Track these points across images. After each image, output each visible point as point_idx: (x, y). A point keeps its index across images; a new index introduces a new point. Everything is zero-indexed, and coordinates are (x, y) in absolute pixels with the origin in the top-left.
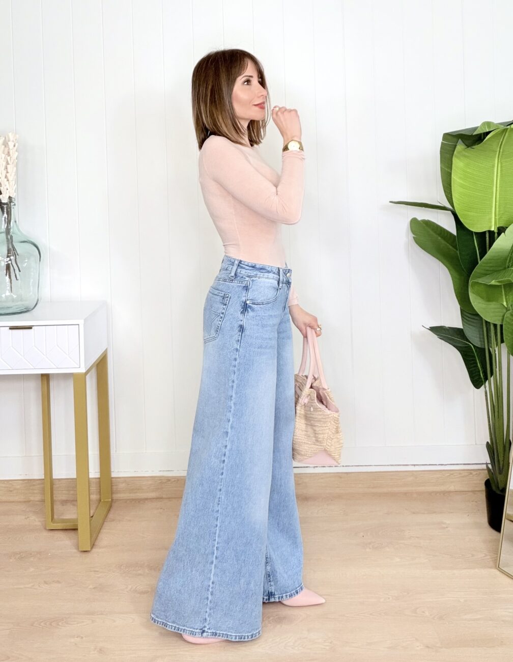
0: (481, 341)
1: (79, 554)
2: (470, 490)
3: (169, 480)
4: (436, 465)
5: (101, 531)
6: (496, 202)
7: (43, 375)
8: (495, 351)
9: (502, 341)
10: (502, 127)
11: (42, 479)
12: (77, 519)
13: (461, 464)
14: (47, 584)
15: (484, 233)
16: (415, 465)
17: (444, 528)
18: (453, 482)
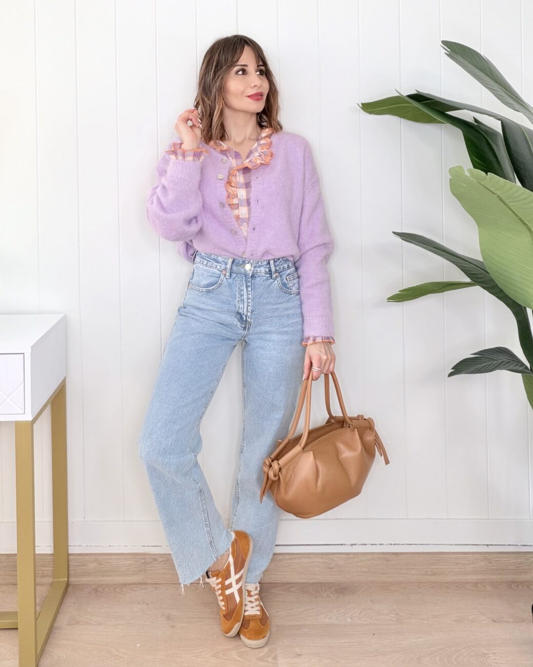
3: (154, 558)
16: (488, 545)
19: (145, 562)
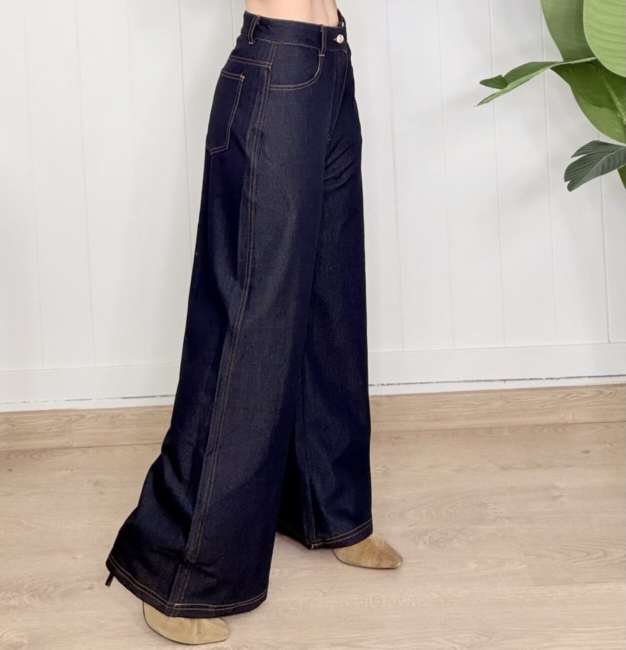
2: (600, 419)
3: (81, 415)
4: (542, 379)
13: (585, 377)
16: (505, 380)
17: (555, 497)
18: (572, 407)
19: (69, 420)
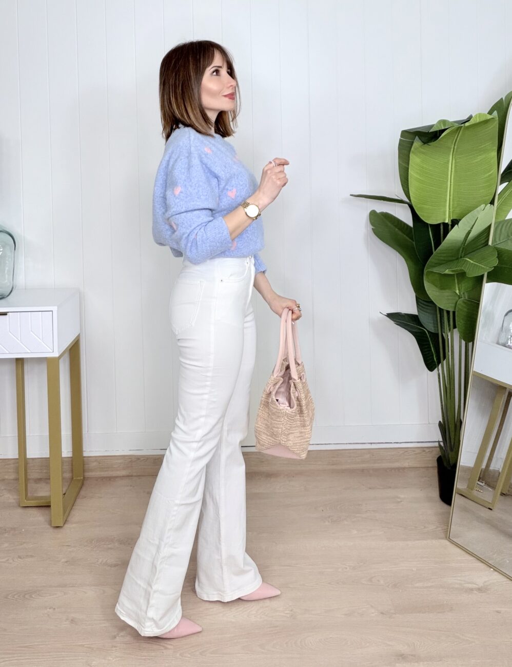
0: (434, 327)
1: (51, 530)
2: (423, 466)
3: (138, 458)
4: (391, 443)
5: (74, 507)
6: (450, 196)
7: (17, 360)
8: (448, 336)
9: (455, 327)
10: (457, 125)
11: (17, 459)
12: (50, 497)
13: (415, 442)
14: (20, 558)
15: (439, 225)
16: (371, 443)
17: (399, 502)
18: (407, 459)
19: (131, 461)
